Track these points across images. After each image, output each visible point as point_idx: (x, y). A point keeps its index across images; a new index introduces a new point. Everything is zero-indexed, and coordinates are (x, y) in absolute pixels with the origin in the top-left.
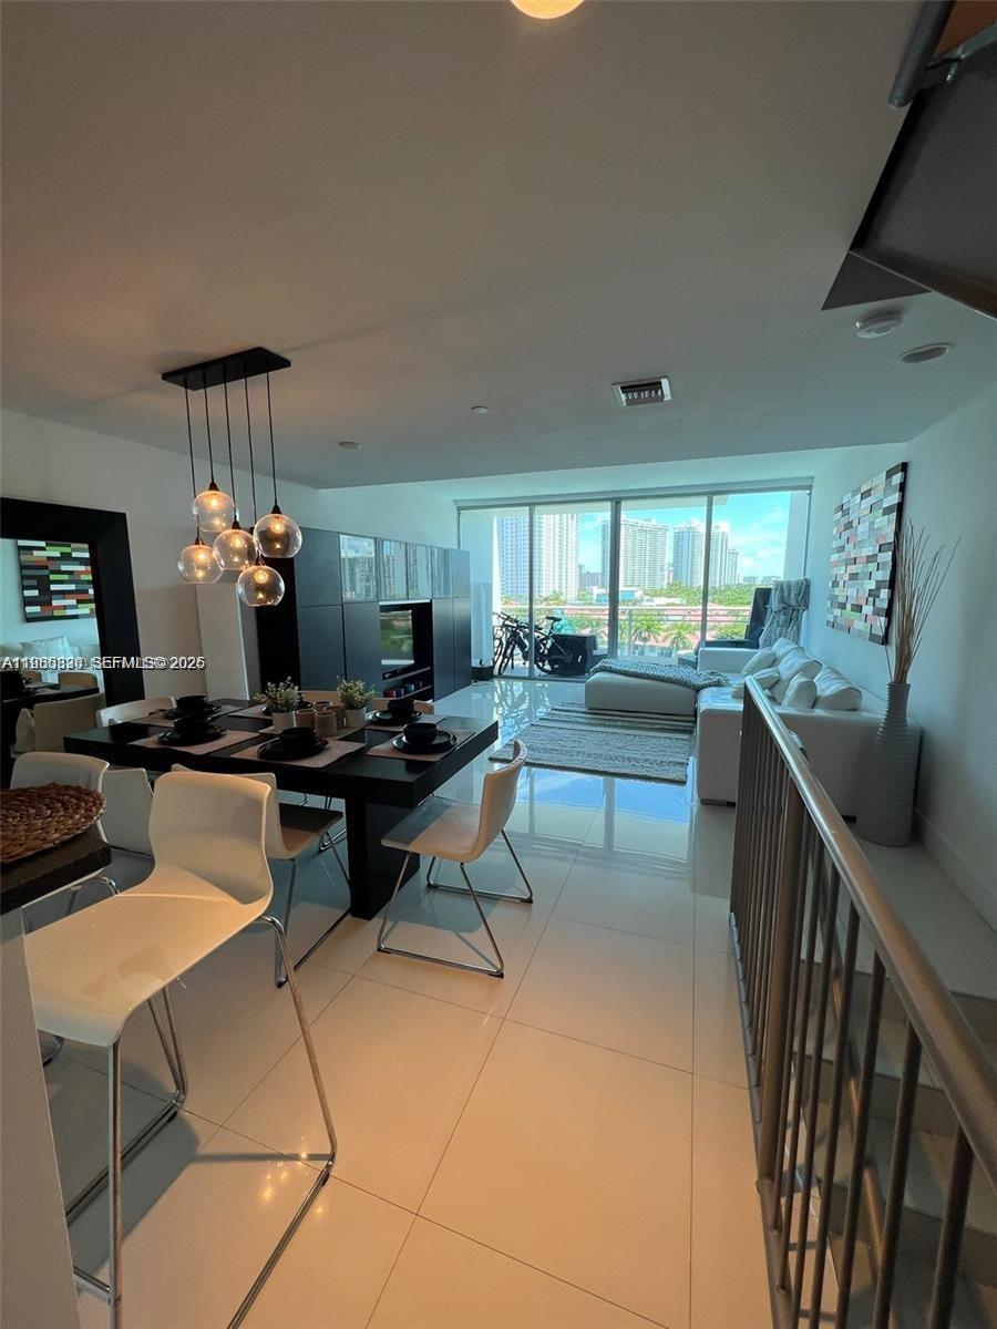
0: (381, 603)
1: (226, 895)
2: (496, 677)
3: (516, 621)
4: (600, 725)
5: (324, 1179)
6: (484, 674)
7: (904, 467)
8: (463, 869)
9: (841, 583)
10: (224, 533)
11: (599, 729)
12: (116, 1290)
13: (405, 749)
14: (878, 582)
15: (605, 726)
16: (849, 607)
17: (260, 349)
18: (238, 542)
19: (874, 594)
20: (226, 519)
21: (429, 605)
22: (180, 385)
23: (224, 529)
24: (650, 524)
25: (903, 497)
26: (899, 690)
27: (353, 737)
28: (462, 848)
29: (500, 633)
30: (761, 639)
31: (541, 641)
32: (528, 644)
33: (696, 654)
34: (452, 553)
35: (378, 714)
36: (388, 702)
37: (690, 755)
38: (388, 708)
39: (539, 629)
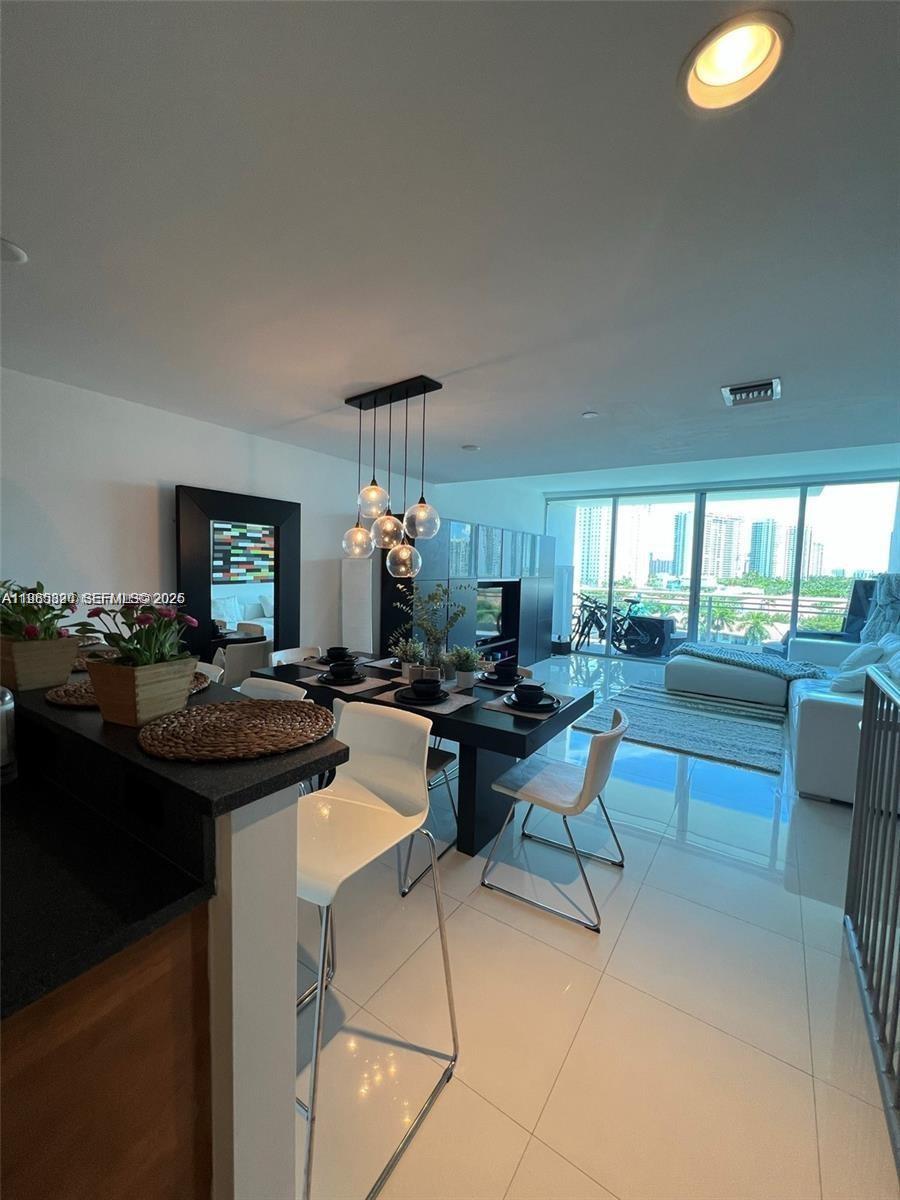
0: (479, 580)
1: (388, 806)
2: (573, 652)
3: (595, 602)
4: (679, 706)
5: (448, 1076)
6: (562, 649)
8: (565, 821)
10: (379, 519)
12: (313, 1111)
13: (514, 706)
17: (422, 377)
18: (389, 526)
20: (380, 508)
21: (519, 583)
22: (357, 407)
23: (379, 516)
24: (724, 515)
27: (467, 692)
28: (564, 802)
29: (579, 612)
30: (863, 633)
31: (618, 621)
32: (605, 624)
33: (785, 642)
34: (538, 538)
35: (486, 674)
36: (491, 665)
37: (783, 745)
38: (493, 670)
39: (617, 610)
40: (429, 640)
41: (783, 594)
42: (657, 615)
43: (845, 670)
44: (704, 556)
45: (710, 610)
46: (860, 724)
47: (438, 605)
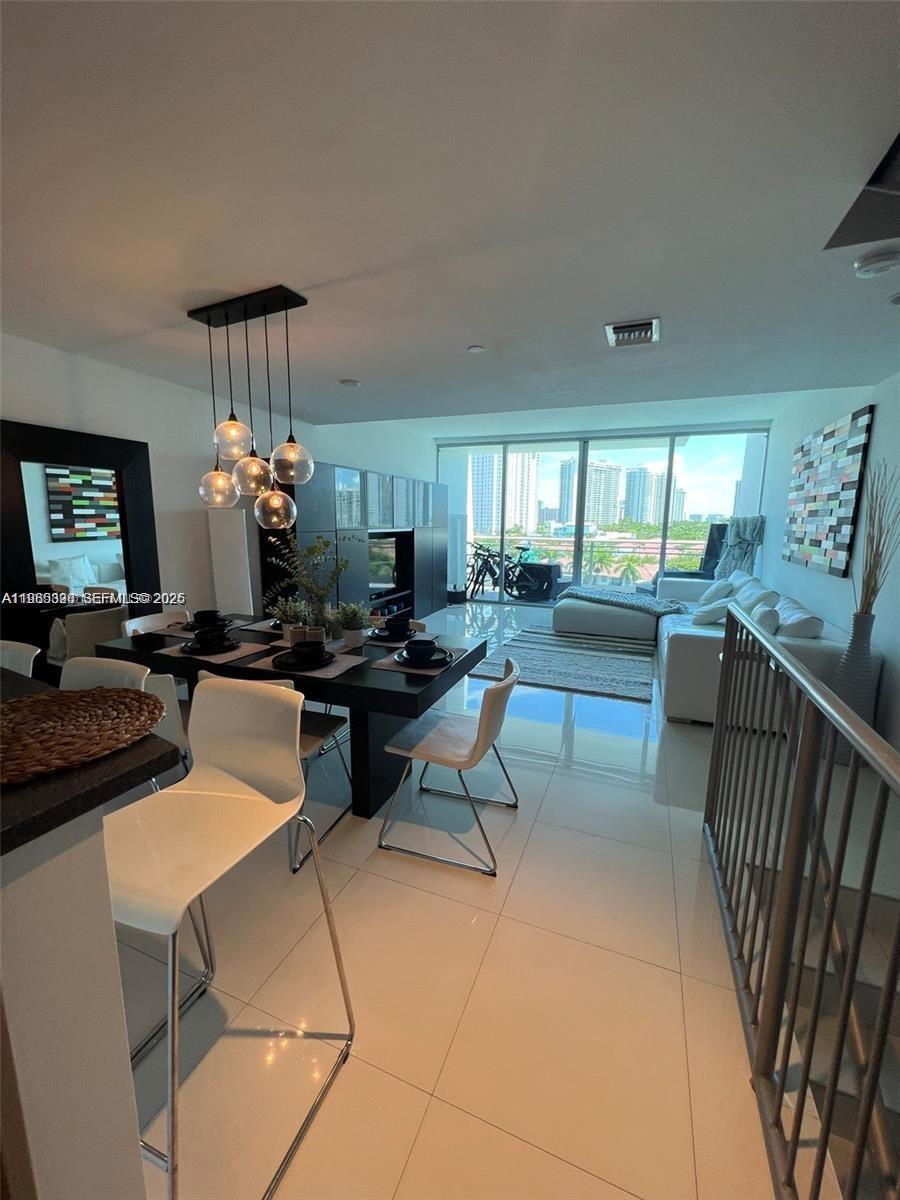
0: (370, 531)
1: (260, 795)
2: (468, 600)
3: (488, 551)
4: (565, 647)
5: (345, 1057)
6: (458, 598)
7: (872, 409)
8: (460, 776)
9: (800, 520)
10: (242, 461)
11: (567, 650)
12: (173, 1159)
13: (405, 663)
14: (839, 519)
15: (571, 647)
16: (807, 542)
17: (280, 288)
18: (255, 470)
19: (834, 530)
20: (243, 448)
21: (412, 532)
22: (204, 322)
23: (242, 457)
24: (604, 465)
25: (869, 438)
26: (863, 621)
27: (356, 651)
28: (460, 756)
29: (473, 561)
30: (717, 571)
31: (511, 568)
32: (498, 571)
33: (655, 583)
34: (431, 486)
35: (376, 631)
36: (382, 620)
37: (653, 676)
38: (384, 626)
39: (508, 558)
40: (311, 597)
41: (652, 538)
42: (545, 562)
43: (703, 605)
44: (587, 504)
45: (592, 555)
46: (721, 655)
47: (319, 559)
